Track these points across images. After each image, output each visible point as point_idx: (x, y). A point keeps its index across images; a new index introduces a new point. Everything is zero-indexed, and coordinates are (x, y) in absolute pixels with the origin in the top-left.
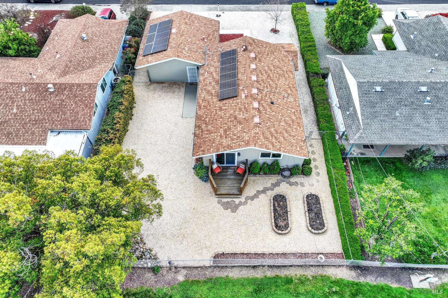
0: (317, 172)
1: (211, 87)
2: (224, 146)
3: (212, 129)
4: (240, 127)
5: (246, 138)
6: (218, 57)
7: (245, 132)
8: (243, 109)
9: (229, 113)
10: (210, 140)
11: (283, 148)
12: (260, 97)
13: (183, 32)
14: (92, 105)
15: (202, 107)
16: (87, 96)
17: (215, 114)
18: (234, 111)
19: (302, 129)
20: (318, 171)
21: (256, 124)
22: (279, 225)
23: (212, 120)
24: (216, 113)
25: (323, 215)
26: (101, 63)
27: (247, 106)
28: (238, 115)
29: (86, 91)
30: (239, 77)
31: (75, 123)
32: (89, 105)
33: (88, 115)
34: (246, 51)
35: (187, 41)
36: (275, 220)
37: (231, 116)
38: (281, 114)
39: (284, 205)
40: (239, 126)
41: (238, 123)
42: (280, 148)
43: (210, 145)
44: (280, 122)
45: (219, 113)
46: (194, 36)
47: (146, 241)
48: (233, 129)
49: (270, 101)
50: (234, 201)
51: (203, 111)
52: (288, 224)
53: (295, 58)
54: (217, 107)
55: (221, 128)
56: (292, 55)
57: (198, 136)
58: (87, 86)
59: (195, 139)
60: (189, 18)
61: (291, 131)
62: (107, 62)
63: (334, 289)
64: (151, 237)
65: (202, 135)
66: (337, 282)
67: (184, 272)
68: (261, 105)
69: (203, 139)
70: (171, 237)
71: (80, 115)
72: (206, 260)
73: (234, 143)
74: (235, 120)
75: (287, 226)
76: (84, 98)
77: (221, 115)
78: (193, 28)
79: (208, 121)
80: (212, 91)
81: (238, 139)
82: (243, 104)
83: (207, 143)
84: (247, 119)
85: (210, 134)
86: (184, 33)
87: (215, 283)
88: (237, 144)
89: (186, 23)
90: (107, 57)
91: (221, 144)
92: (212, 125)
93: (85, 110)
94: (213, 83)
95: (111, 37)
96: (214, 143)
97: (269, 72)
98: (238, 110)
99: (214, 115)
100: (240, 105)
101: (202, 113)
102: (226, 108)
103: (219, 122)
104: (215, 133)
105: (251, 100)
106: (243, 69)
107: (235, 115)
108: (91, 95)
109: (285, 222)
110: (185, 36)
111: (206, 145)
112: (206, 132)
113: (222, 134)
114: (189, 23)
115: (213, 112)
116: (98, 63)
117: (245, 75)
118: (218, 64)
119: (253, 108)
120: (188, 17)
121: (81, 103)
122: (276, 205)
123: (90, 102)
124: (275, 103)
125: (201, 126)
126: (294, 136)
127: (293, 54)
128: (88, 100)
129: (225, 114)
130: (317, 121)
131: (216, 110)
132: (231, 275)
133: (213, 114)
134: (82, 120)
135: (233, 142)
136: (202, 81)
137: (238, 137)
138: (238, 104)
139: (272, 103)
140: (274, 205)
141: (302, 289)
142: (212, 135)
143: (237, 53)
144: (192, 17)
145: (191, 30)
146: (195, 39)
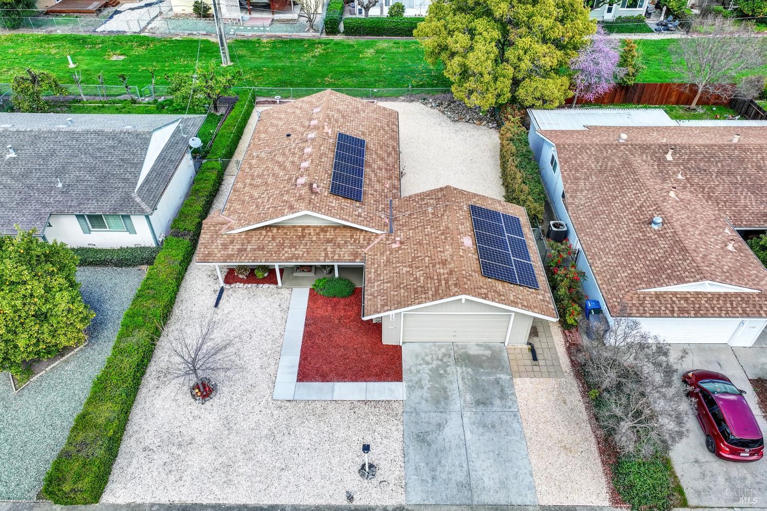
1: (378, 164)
6: (366, 198)
12: (305, 133)
13: (446, 239)
21: (319, 106)
24: (370, 132)
28: (340, 117)
30: (333, 154)
35: (432, 224)
46: (420, 243)
49: (292, 136)
60: (439, 281)
68: (306, 126)
78: (427, 259)
84: (329, 110)
86: (443, 237)
89: (444, 263)
94: (375, 166)
98: (339, 122)
106: (323, 160)
110: (439, 232)
114: (438, 266)
117: (322, 151)
118: (367, 189)
120: (443, 282)
124: (285, 137)
126: (271, 119)
129: (358, 126)
138: (339, 126)
139: (289, 136)
143: (329, 189)
144: (433, 289)
145: (429, 252)
146: (417, 238)
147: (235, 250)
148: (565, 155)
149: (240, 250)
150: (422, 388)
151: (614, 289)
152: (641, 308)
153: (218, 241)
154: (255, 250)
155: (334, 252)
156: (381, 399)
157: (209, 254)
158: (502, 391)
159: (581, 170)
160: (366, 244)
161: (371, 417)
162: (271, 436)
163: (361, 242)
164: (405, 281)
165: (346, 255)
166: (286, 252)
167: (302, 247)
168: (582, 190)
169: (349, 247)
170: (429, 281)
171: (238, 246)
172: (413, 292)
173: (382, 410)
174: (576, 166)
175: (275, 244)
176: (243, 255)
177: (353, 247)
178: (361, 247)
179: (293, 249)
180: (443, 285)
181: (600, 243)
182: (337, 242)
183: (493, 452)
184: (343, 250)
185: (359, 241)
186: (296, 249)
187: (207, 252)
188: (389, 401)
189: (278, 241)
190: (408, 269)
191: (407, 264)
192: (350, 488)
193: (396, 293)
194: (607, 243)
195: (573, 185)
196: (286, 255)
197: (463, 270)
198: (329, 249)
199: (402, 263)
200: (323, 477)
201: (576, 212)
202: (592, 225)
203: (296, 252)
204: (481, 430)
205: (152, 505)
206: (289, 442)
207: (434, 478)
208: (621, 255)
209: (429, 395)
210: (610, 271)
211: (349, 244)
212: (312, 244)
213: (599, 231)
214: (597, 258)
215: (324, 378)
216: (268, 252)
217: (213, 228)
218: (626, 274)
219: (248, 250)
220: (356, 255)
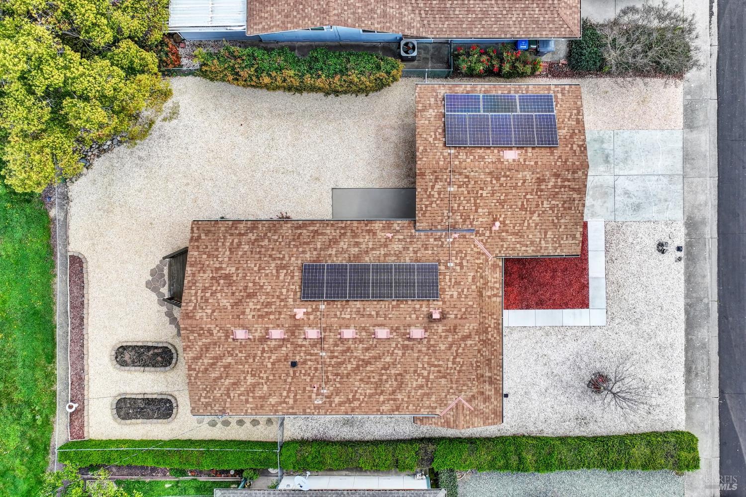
0: (217, 424)
1: (345, 247)
2: (197, 275)
3: (240, 253)
4: (228, 304)
5: (201, 314)
6: (431, 259)
7: (213, 311)
8: (266, 310)
9: (266, 284)
10: (217, 250)
11: (197, 375)
12: (300, 343)
14: (289, 25)
15: (299, 231)
16: (306, 11)
17: (274, 256)
18: (268, 294)
19: (249, 411)
20: (219, 425)
21: (230, 331)
22: (125, 352)
23: (260, 252)
24: (274, 259)
25: (140, 421)
26: (417, 12)
27: (272, 317)
28: (255, 301)
29: (316, 7)
30: (355, 303)
31: (257, 4)
32: (289, 19)
33: (272, 24)
34: (426, 320)
35: (477, 189)
36: (134, 347)
37: (258, 287)
38: (271, 377)
39: (157, 362)
40: (231, 301)
41: (237, 301)
42: (195, 370)
43: (208, 250)
44: (253, 375)
45: (273, 265)
46: (502, 202)
47: (103, 157)
48: (227, 291)
49: (297, 360)
50: (164, 286)
51: (287, 234)
52: (127, 365)
53: (443, 421)
54: (290, 260)
55: (237, 269)
56: (448, 416)
57: (233, 228)
58: (324, 6)
59: (227, 222)
60: (563, 187)
61: (239, 392)
62: (425, 22)
63: (38, 417)
64: (107, 163)
65: (232, 235)
66: (48, 424)
67: (61, 217)
68: (281, 343)
69: (224, 236)
70: (108, 193)
71: (272, 8)
72: (76, 246)
73: (196, 293)
74: (245, 294)
75: (123, 364)
76: (301, 7)
77: (267, 268)
78: (528, 196)
79: (261, 243)
80: (334, 250)
81: (202, 299)
82: (279, 310)
83: (213, 244)
84: (241, 317)
85: (230, 249)
86: (503, 179)
87: (45, 259)
88: (193, 298)
89: (540, 181)
90: (438, 19)
91: (203, 269)
92: (249, 253)
93: (280, 16)
94: (354, 250)
95: (505, 12)
96: (209, 256)
97: (379, 365)
98: (268, 300)
99: (270, 256)
100: (278, 304)
101: (285, 231)
102: (281, 278)
103: (253, 265)
104: (230, 258)
105: (287, 326)
106: (373, 313)
107: (258, 294)
108: (307, 20)
109: (129, 361)
110: (494, 182)
111: (208, 244)
112: (236, 241)
113: (223, 272)
114: (543, 187)
115: (280, 254)
116: (415, 5)
117: (354, 316)
118: (407, 259)
119: (267, 329)
120: (566, 183)
121: (292, 4)
122: (156, 351)
123: (295, 20)
124: (295, 369)
125: (255, 231)
126: (229, 397)
127: (452, 419)
128: (298, 16)
129: (267, 275)
130: (325, 441)
131: (283, 259)
132: (58, 280)
133: (274, 252)
134: (263, 14)
135: (200, 291)
136: (368, 228)
137: (207, 301)
138: (282, 300)
139: (294, 364)
140: (156, 348)
141: (39, 374)
142: (228, 253)
143: (429, 300)
144: (571, 193)
145: (520, 194)
146: (493, 204)
147: (490, 388)
148: (349, 18)
149: (491, 383)
150: (593, 205)
151: (551, 26)
152: (573, 9)
153: (482, 408)
154: (490, 368)
155: (492, 288)
156: (604, 238)
157: (493, 413)
158: (595, 141)
159: (372, 6)
160: (484, 257)
161: (620, 246)
162: (637, 322)
163: (481, 261)
164: (551, 218)
165: (495, 276)
166: (492, 336)
167: (487, 321)
168: (401, 14)
169: (487, 273)
170: (560, 196)
171: (487, 386)
172: (568, 211)
173: (614, 238)
174: (366, 10)
175: (484, 349)
176: (495, 379)
177: (487, 270)
178: (487, 261)
179: (489, 329)
180: (569, 183)
181: (488, 19)
182: (481, 286)
183: (646, 155)
184: (489, 279)
185: (481, 263)
186: (490, 326)
187: (493, 416)
188: (606, 232)
189: (481, 347)
190: (536, 215)
191: (528, 215)
192: (673, 259)
193: (563, 227)
194: (490, 13)
195: (394, 22)
196: (495, 335)
197: (556, 164)
198: (489, 293)
199: (524, 221)
200: (666, 279)
201: (431, 29)
202: (458, 19)
203: (492, 326)
204: (630, 162)
205: (686, 394)
206: (641, 307)
207: (666, 201)
208: (511, 6)
209: (600, 200)
210: (528, 23)
211: (484, 274)
212: (484, 311)
213: (470, 16)
214: (508, 29)
215: (585, 286)
216: (493, 354)
217: (468, 418)
218: (537, 9)
219: (490, 374)
220: (495, 266)
